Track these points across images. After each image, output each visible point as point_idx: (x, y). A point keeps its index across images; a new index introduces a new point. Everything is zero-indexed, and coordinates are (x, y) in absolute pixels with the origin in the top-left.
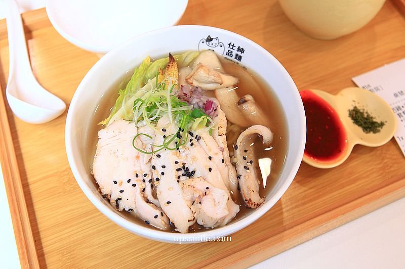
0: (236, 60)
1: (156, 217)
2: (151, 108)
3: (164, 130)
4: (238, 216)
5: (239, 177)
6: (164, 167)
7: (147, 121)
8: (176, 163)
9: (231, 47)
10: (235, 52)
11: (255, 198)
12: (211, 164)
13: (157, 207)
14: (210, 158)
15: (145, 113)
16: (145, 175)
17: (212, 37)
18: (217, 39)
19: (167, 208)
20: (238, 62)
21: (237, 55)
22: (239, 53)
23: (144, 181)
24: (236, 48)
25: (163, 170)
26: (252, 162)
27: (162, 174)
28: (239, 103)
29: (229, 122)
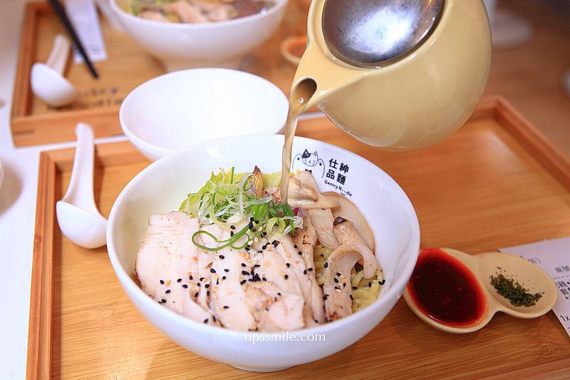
0: (339, 184)
1: (206, 321)
3: (233, 227)
6: (227, 271)
8: (244, 266)
9: (333, 164)
10: (337, 172)
12: (288, 272)
14: (288, 265)
16: (202, 279)
17: (309, 152)
18: (316, 154)
19: (222, 314)
20: (341, 185)
21: (340, 175)
22: (342, 173)
23: (199, 284)
24: (338, 166)
25: (225, 274)
26: (345, 285)
27: (224, 278)
28: (336, 223)
29: (321, 244)
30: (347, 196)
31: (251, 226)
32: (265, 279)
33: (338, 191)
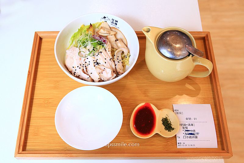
0: (115, 25)
1: (88, 78)
2: (84, 42)
3: (89, 50)
4: (115, 77)
5: (116, 65)
6: (89, 62)
7: (83, 47)
8: (94, 61)
9: (113, 20)
11: (121, 71)
12: (106, 61)
13: (88, 75)
14: (105, 59)
15: (82, 45)
16: (83, 65)
19: (91, 75)
21: (115, 23)
23: (83, 67)
24: (115, 21)
26: (120, 60)
27: (89, 64)
28: (116, 41)
29: (112, 48)
30: (118, 28)
31: (93, 50)
32: (100, 63)
33: (115, 27)
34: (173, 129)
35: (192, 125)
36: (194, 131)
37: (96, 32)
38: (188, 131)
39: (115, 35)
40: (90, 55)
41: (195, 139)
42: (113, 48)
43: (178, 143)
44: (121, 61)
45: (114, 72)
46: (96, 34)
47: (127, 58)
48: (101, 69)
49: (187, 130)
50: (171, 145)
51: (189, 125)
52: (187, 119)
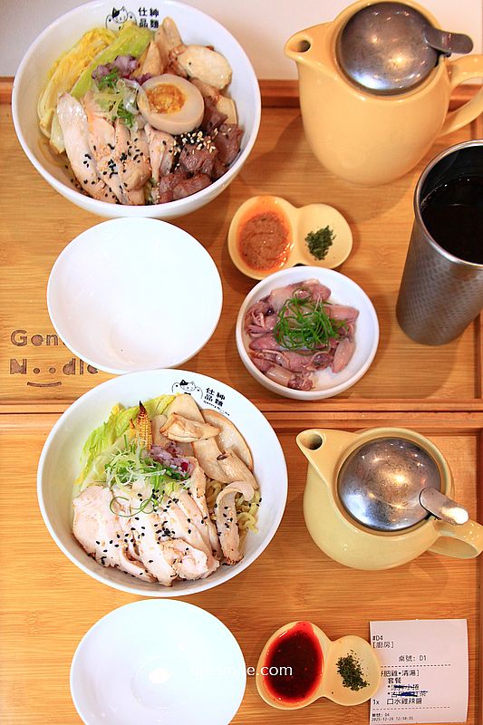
0: (217, 406)
1: (141, 574)
2: (123, 471)
3: (140, 495)
4: (218, 571)
5: (219, 534)
6: (143, 528)
7: (120, 484)
8: (156, 525)
9: (210, 392)
10: (214, 398)
11: (234, 556)
12: (191, 526)
14: (189, 520)
15: (118, 478)
16: (127, 535)
17: (186, 382)
19: (149, 566)
21: (217, 400)
22: (219, 399)
23: (126, 541)
24: (215, 394)
25: (143, 531)
26: (231, 519)
27: (143, 534)
28: (218, 459)
29: (209, 478)
31: (154, 496)
32: (174, 532)
33: (217, 410)
34: (364, 684)
35: (413, 673)
36: (417, 686)
37: (158, 431)
38: (400, 687)
39: (217, 438)
40: (145, 510)
41: (415, 705)
42: (212, 480)
43: (374, 715)
44: (235, 521)
45: (214, 551)
46: (158, 437)
47: (252, 508)
48: (176, 551)
49: (398, 684)
50: (356, 720)
51: (406, 673)
52: (401, 659)
